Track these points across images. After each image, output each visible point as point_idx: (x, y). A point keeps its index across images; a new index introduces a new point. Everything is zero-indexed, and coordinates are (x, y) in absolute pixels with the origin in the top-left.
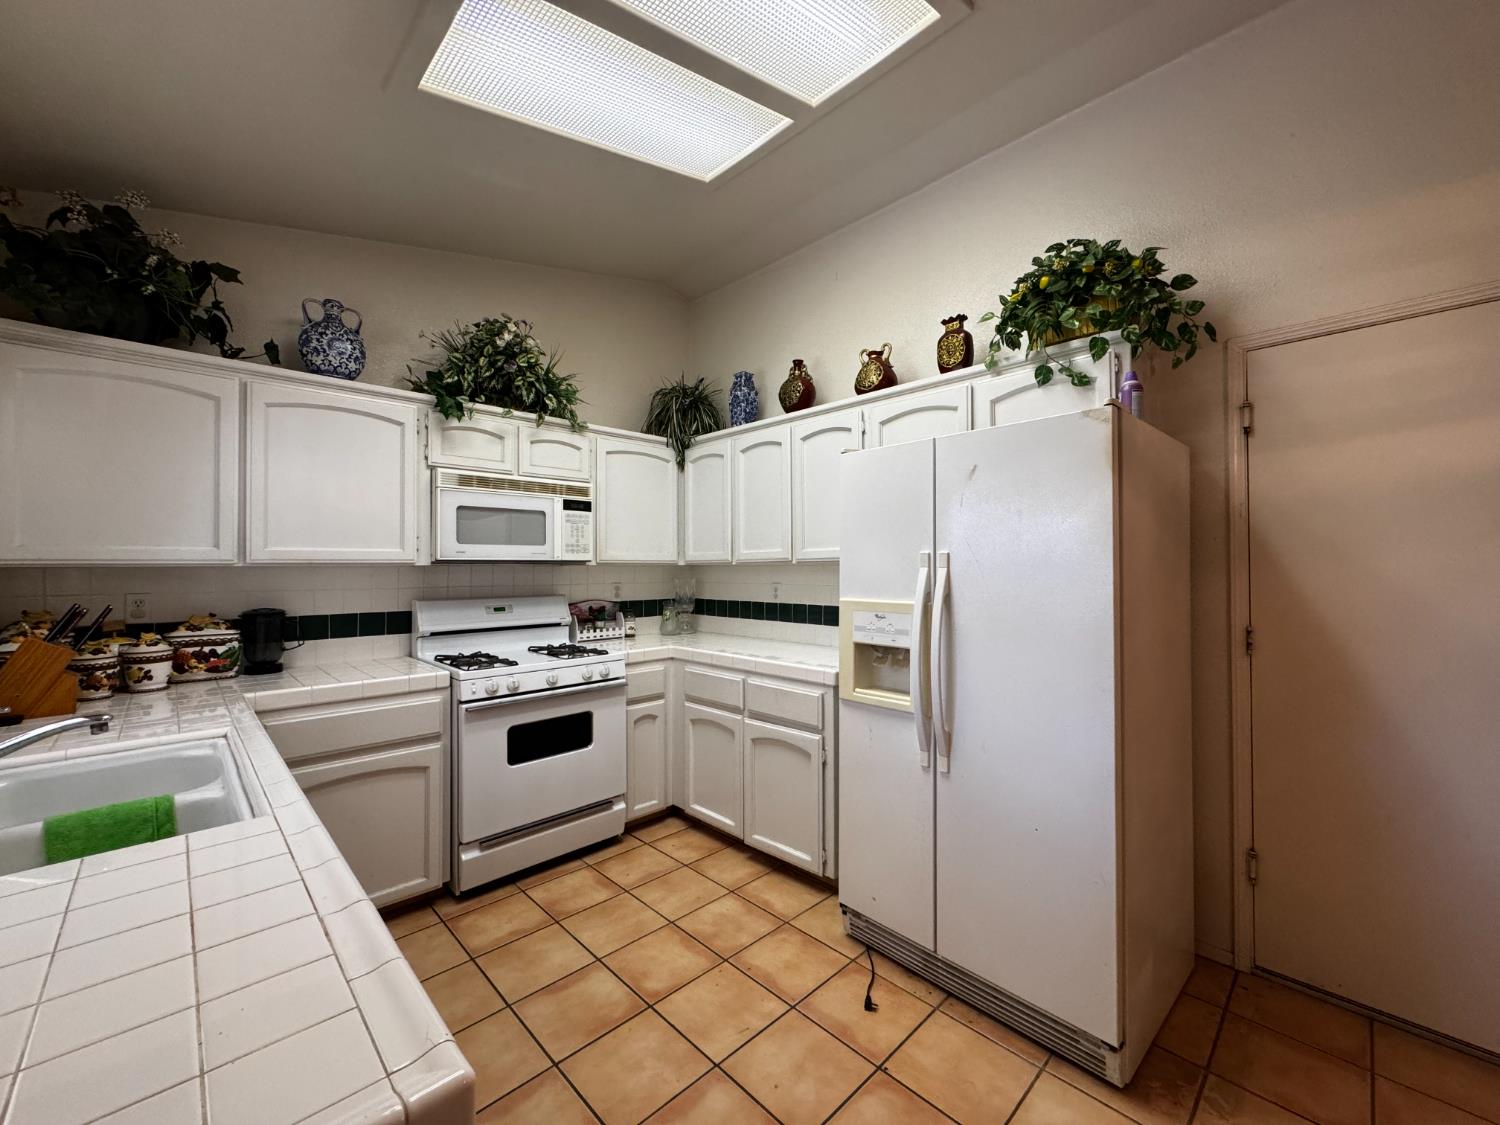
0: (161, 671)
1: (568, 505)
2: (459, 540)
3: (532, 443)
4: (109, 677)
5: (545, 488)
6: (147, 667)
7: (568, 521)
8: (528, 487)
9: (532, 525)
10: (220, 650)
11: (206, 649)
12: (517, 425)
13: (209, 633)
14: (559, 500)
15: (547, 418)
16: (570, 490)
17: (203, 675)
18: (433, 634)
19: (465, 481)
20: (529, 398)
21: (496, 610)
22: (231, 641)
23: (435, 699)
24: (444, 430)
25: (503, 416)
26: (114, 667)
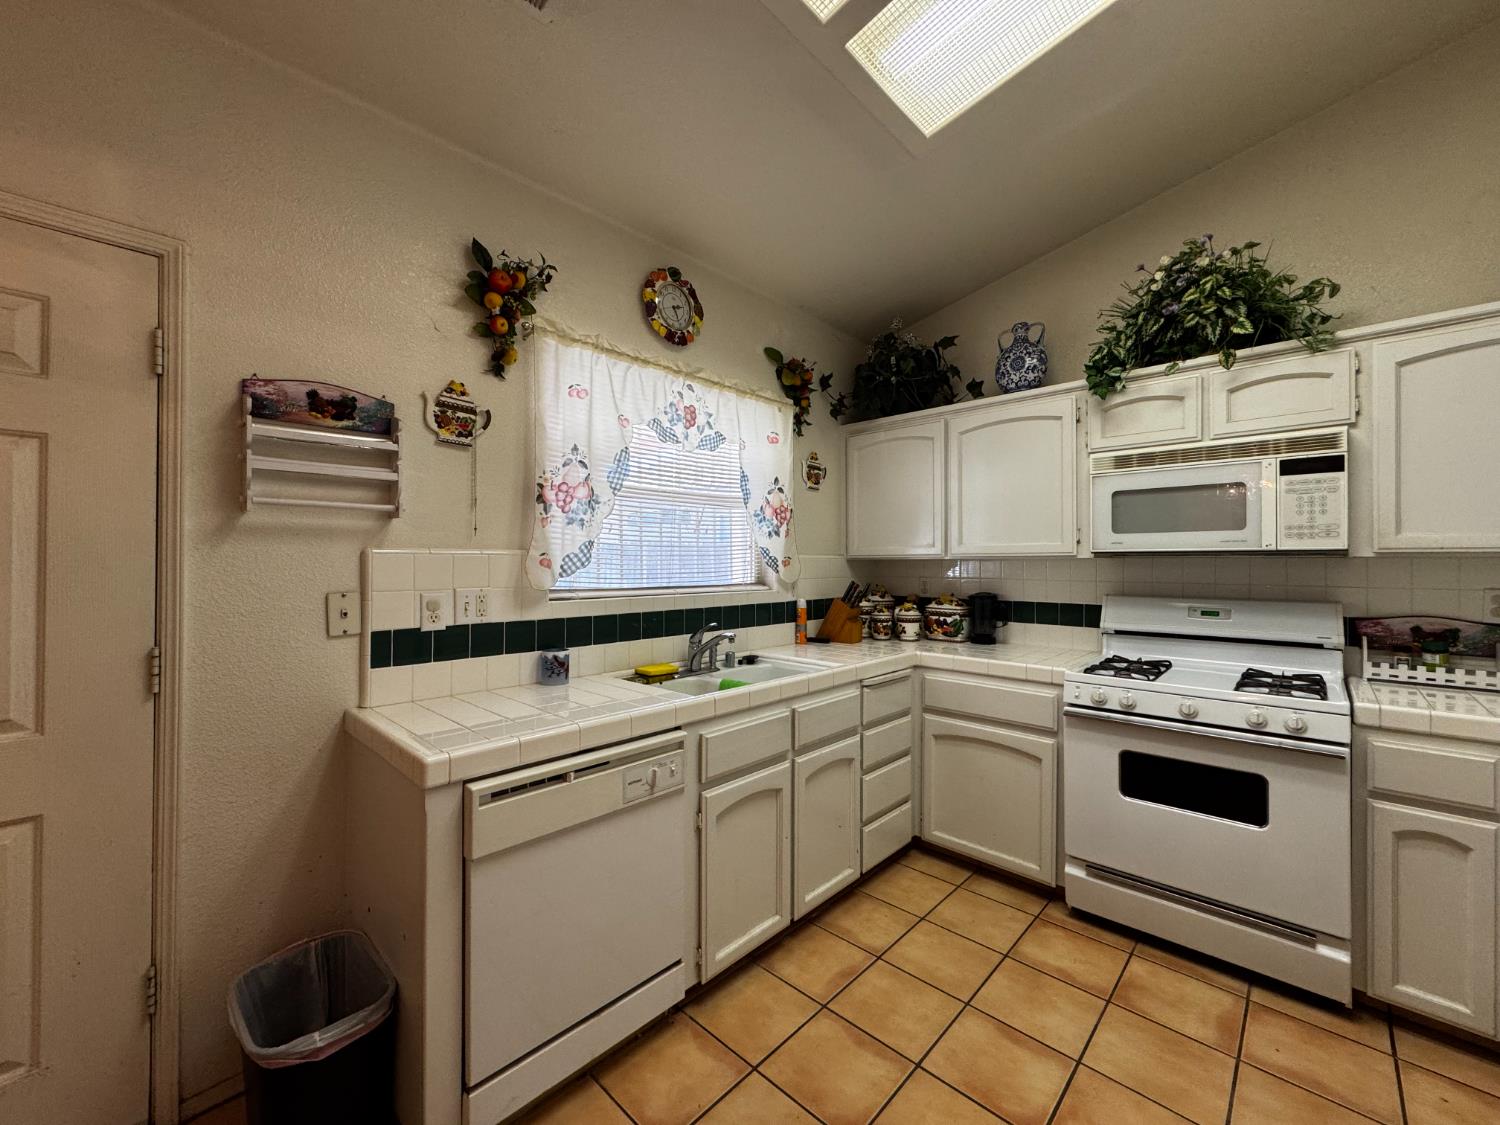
0: (912, 629)
1: (1287, 468)
2: (1116, 529)
3: (1232, 391)
4: (884, 627)
5: (1242, 450)
6: (904, 625)
7: (1288, 491)
8: (1213, 453)
9: (1226, 503)
10: (949, 620)
11: (942, 619)
12: (1202, 374)
13: (946, 607)
14: (1271, 463)
15: (1240, 353)
16: (1294, 444)
17: (942, 637)
18: (1118, 633)
19: (1122, 462)
20: (1212, 334)
21: (1204, 613)
22: (955, 614)
24: (1106, 411)
25: (1166, 374)
26: (887, 622)
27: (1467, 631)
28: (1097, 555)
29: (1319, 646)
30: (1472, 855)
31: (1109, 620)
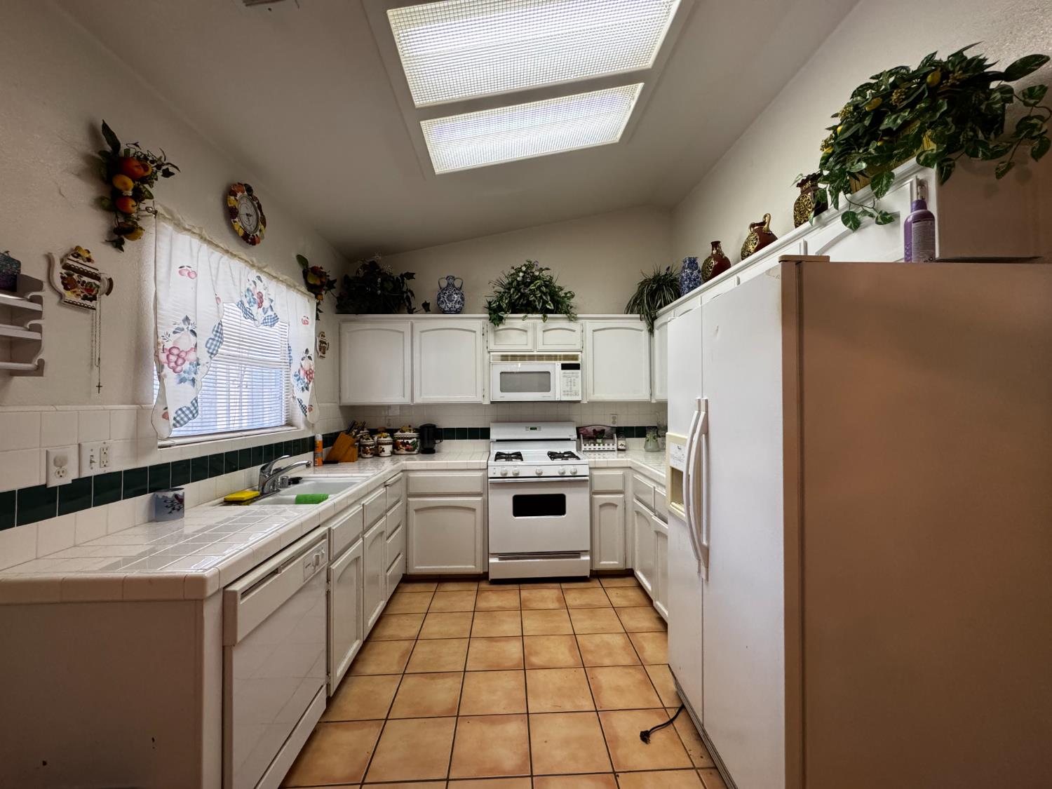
0: (388, 449)
1: (564, 367)
2: (502, 390)
3: (544, 331)
4: (370, 449)
5: (550, 358)
6: (383, 447)
7: (564, 376)
8: (540, 358)
9: (543, 381)
10: (410, 441)
11: (405, 441)
12: (534, 320)
13: (408, 434)
14: (558, 364)
15: (549, 315)
16: (566, 357)
17: (405, 452)
18: (498, 441)
19: (505, 358)
20: (539, 307)
21: (531, 429)
22: (413, 438)
23: (480, 474)
24: (495, 331)
25: (524, 319)
26: (373, 445)
27: (607, 430)
28: (492, 402)
29: (569, 440)
30: (618, 508)
31: (494, 435)
